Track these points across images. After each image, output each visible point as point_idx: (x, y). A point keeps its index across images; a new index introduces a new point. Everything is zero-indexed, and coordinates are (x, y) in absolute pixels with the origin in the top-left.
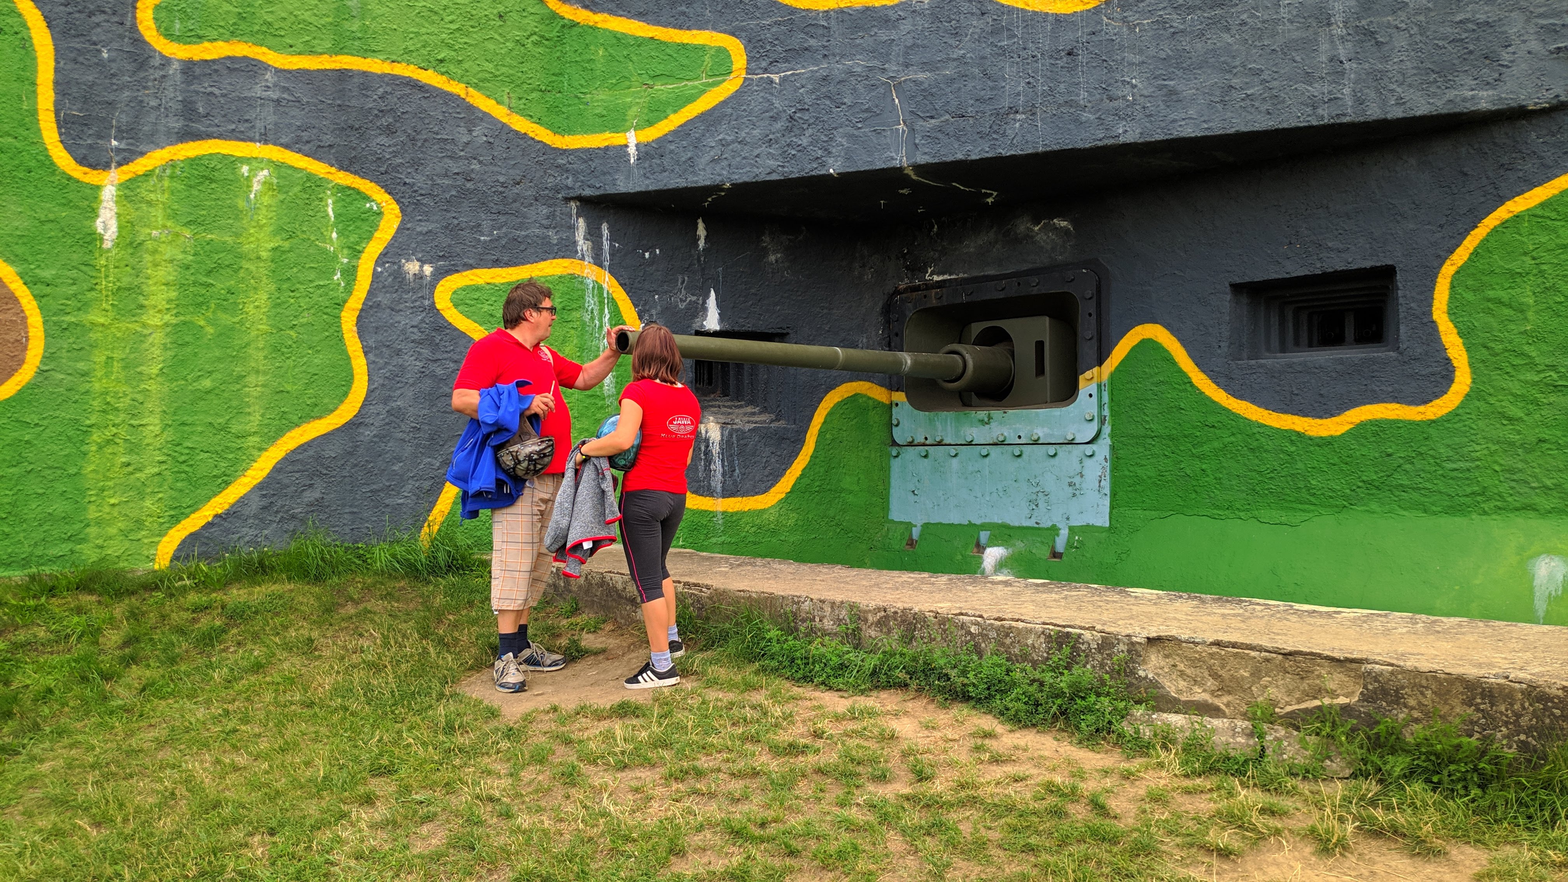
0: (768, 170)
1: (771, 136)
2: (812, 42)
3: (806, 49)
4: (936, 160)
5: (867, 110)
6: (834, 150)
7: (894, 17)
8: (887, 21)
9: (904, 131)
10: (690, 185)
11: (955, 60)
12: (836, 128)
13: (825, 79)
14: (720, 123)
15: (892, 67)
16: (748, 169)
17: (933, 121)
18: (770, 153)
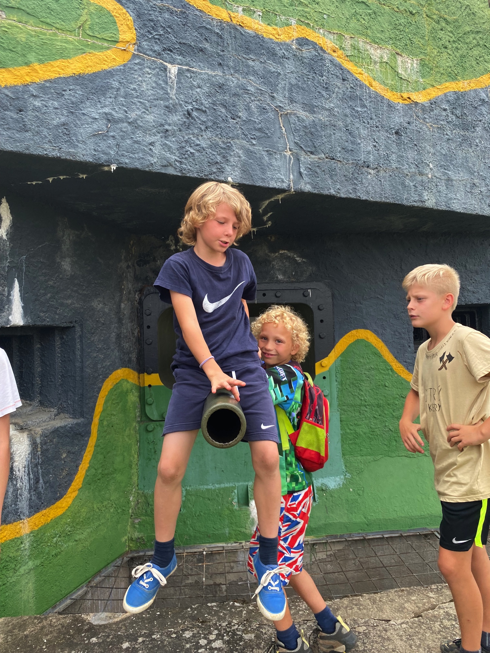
0: (165, 163)
1: (167, 127)
2: (207, 46)
3: (202, 50)
4: (316, 191)
5: (260, 130)
6: (232, 160)
7: (280, 53)
8: (274, 54)
9: (290, 158)
10: (64, 156)
11: (327, 110)
12: (233, 138)
13: (221, 86)
14: (104, 95)
15: (279, 97)
16: (141, 155)
17: (313, 156)
18: (165, 144)
